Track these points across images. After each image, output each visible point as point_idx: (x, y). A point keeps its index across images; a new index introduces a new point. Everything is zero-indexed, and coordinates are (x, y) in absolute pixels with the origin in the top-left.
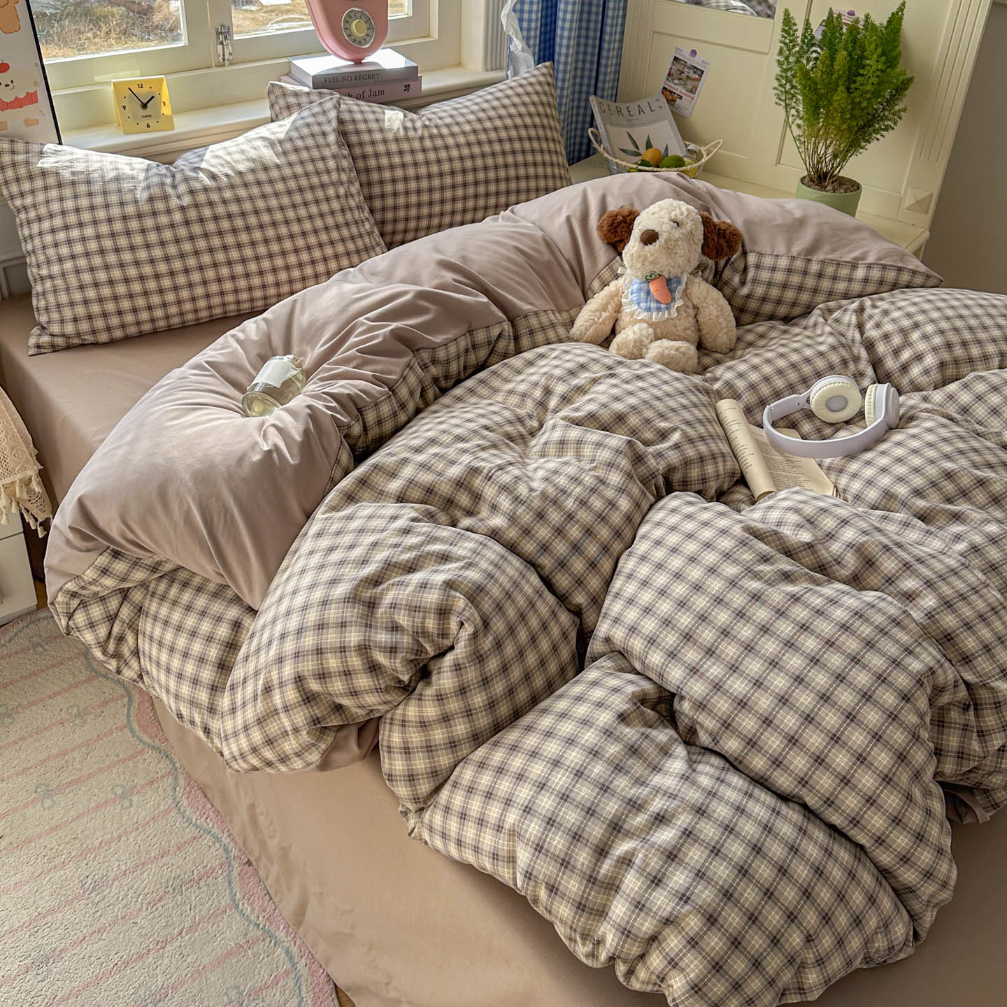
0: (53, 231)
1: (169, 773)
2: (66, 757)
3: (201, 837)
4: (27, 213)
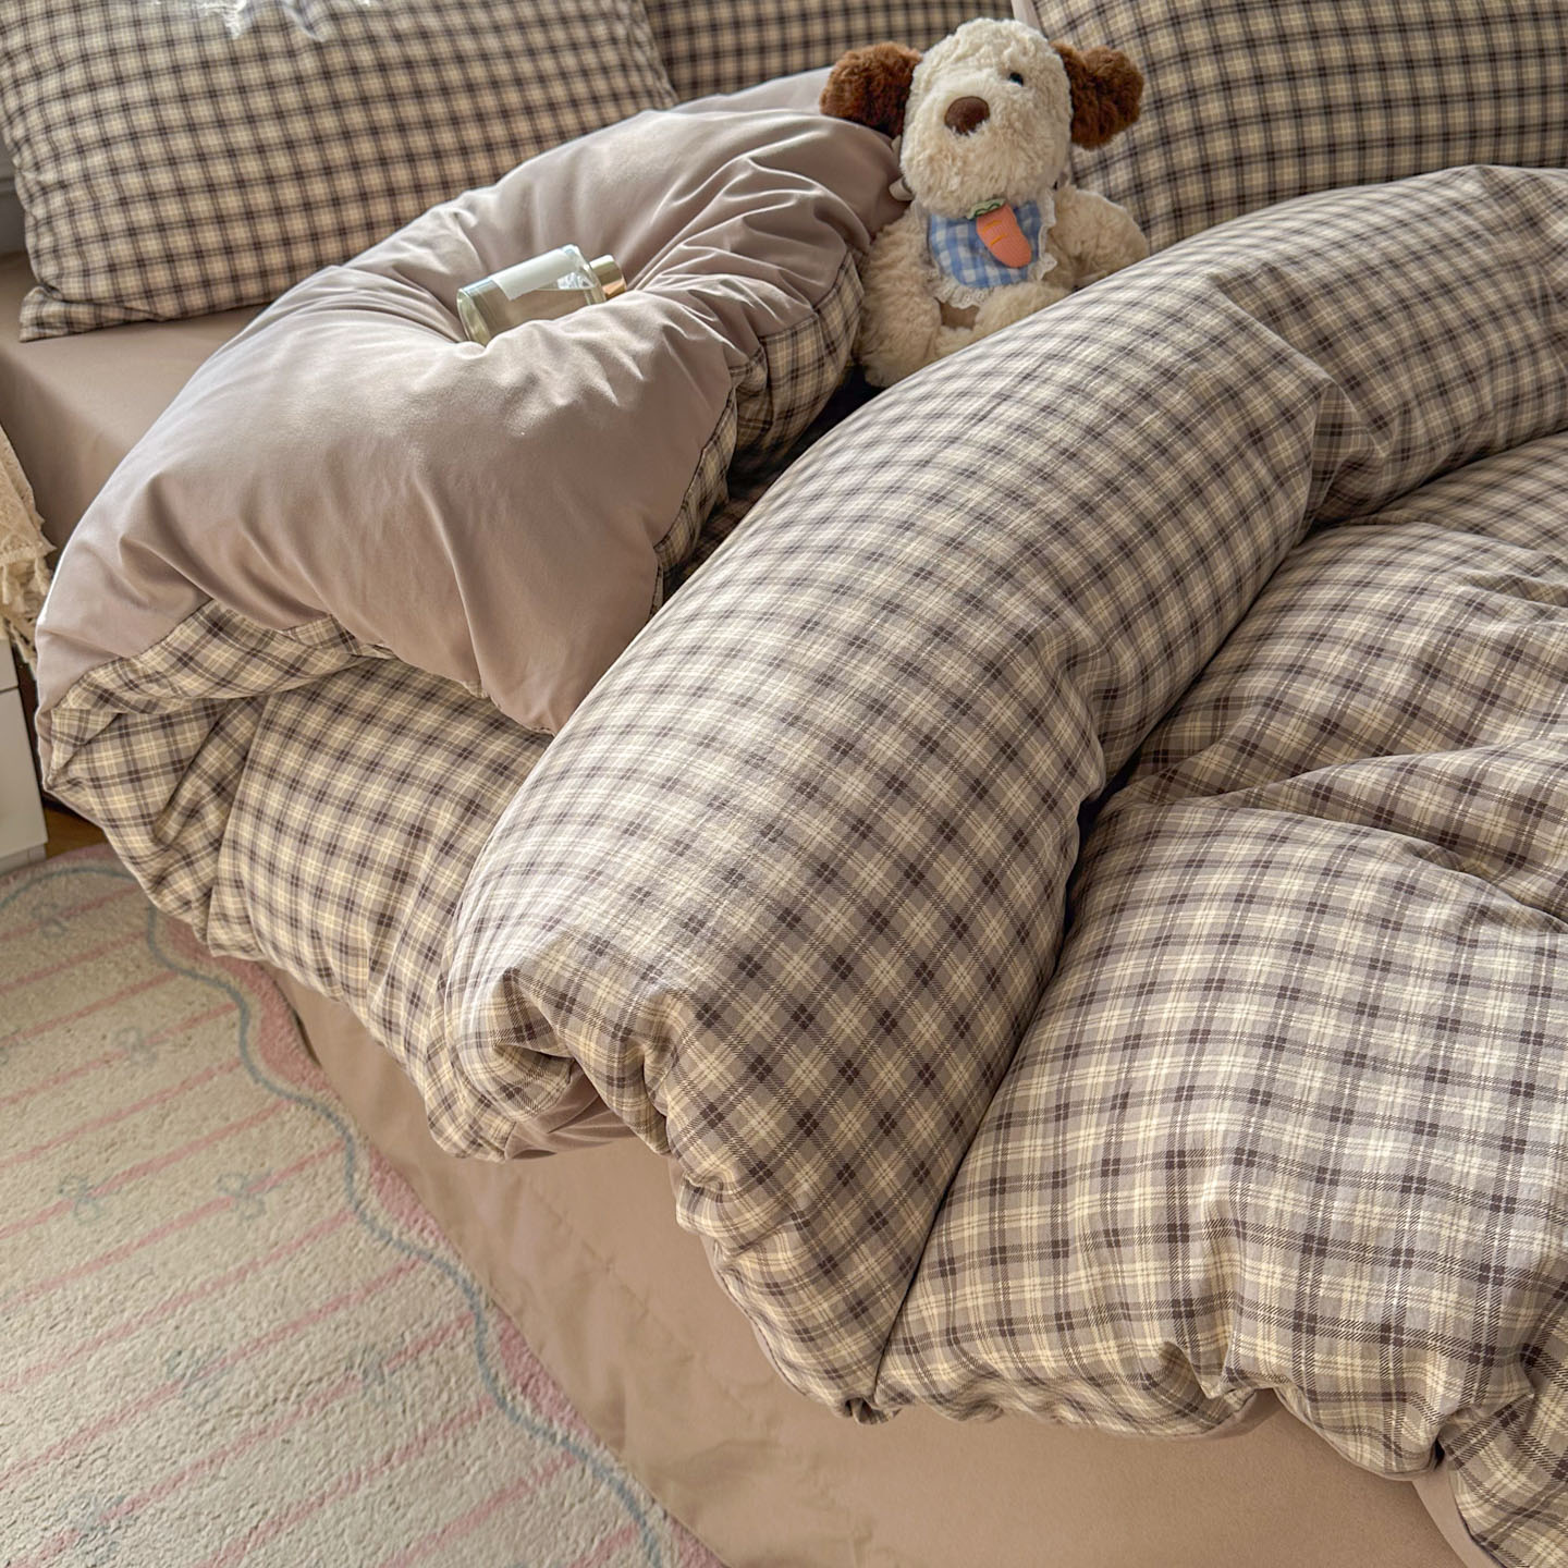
0: (66, 94)
1: (337, 1146)
2: (120, 1125)
3: (413, 1267)
4: (13, 65)
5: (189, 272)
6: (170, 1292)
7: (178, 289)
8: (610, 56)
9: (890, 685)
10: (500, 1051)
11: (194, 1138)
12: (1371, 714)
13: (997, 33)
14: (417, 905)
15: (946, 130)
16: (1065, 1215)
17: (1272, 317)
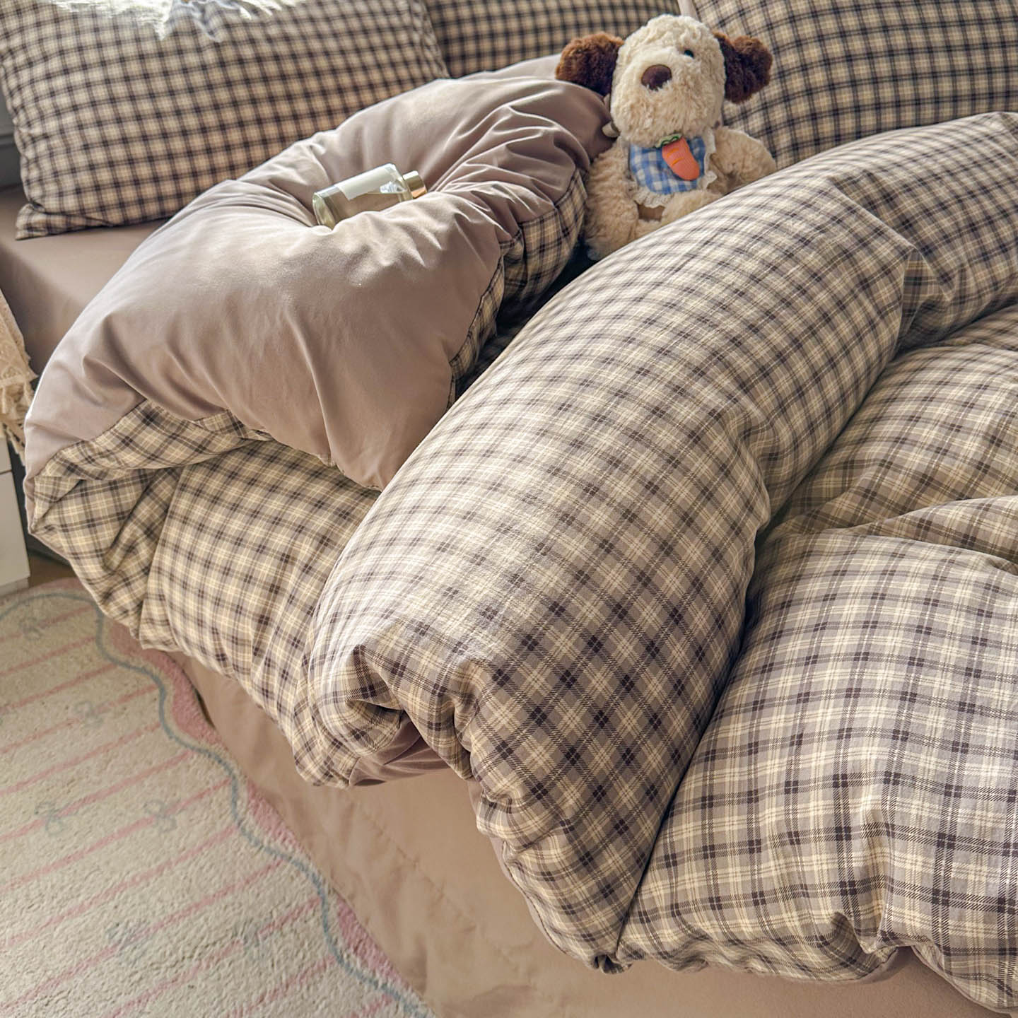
0: (48, 77)
1: (225, 782)
2: (78, 767)
3: (278, 865)
4: (14, 58)
5: (129, 194)
6: (111, 883)
7: (122, 205)
8: (410, 54)
9: (623, 448)
10: (351, 704)
11: (128, 776)
12: (955, 470)
13: (675, 24)
14: (286, 609)
15: (643, 87)
16: (757, 822)
17: (871, 205)
